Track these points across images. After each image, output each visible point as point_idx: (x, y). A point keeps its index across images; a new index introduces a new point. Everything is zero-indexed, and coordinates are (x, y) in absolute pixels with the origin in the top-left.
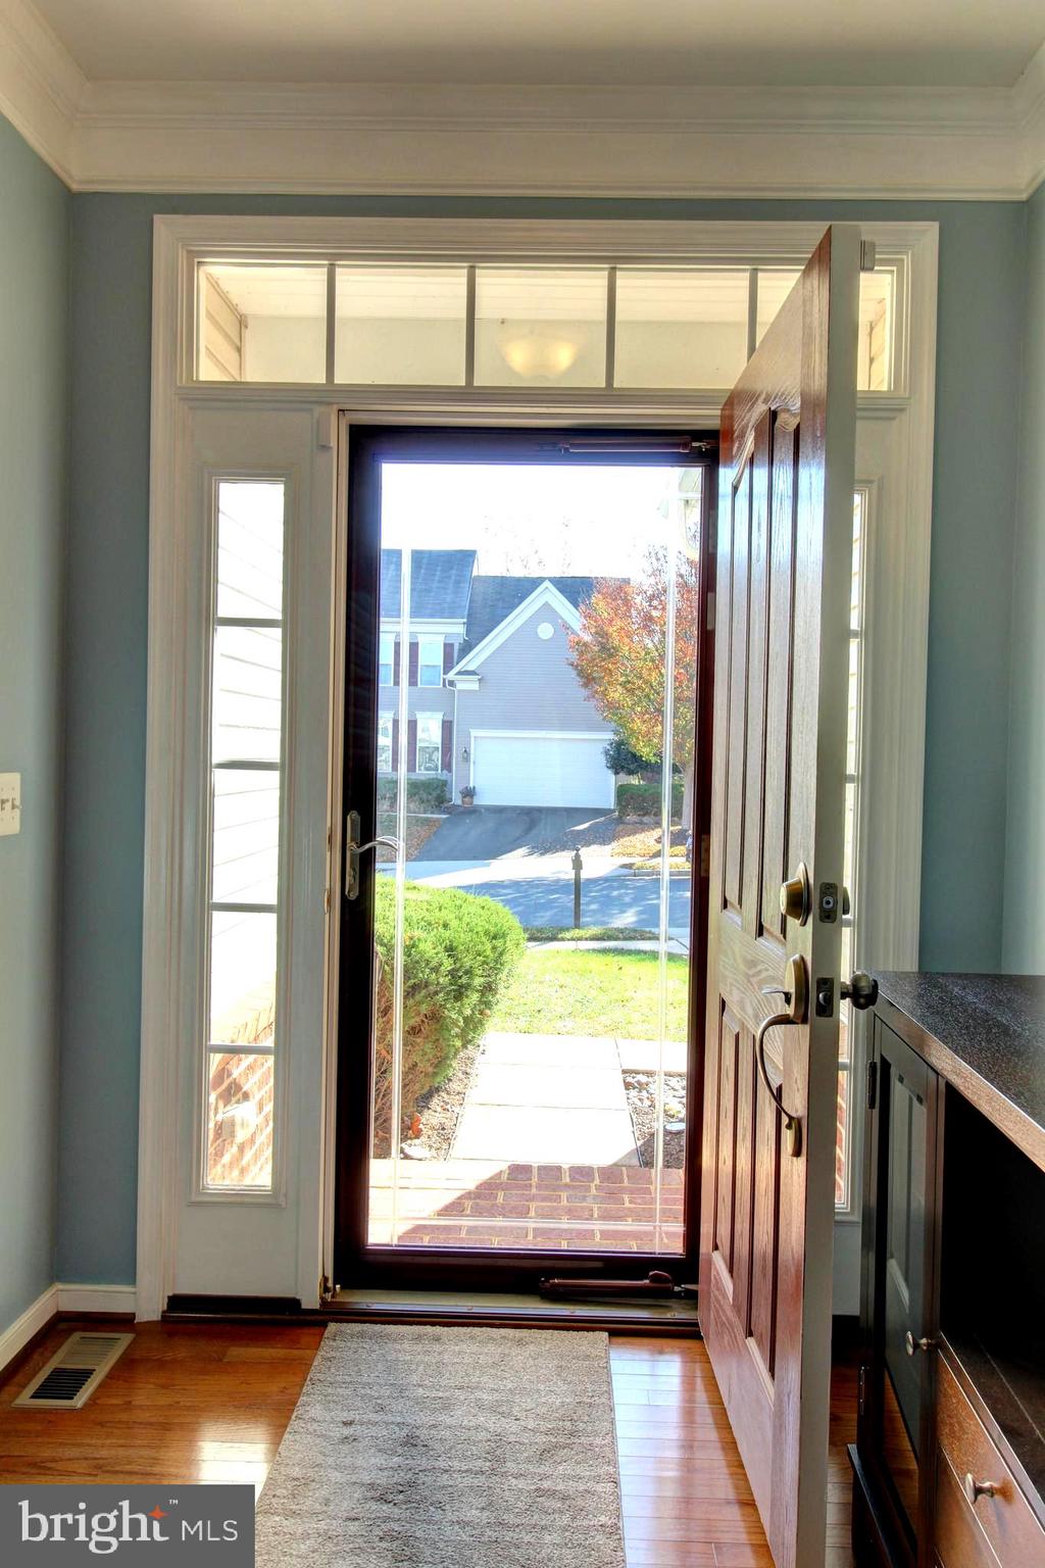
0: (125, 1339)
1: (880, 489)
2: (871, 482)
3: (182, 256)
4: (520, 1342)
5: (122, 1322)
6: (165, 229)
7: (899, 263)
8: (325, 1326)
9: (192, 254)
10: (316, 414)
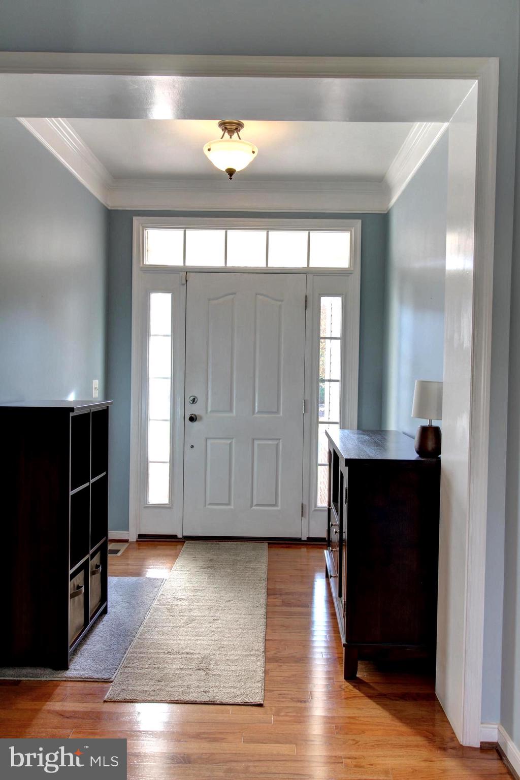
0: (127, 545)
1: (346, 296)
2: (343, 294)
3: (141, 228)
4: (241, 545)
5: (126, 541)
6: (136, 220)
7: (351, 231)
8: (185, 542)
9: (144, 228)
10: (181, 274)
